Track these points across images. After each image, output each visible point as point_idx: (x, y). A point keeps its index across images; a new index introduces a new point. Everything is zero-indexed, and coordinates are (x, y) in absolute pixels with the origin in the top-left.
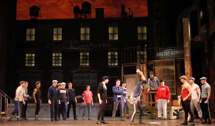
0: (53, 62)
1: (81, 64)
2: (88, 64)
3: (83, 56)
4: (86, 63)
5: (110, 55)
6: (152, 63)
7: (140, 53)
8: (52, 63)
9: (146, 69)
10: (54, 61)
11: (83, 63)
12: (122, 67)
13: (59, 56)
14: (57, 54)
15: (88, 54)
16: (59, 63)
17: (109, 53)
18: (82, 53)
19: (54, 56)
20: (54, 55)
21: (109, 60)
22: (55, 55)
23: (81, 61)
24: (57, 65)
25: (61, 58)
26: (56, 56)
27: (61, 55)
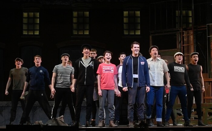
0: (24, 29)
1: (75, 33)
2: (87, 33)
3: (78, 17)
4: (84, 30)
5: (127, 16)
6: (206, 28)
7: (181, 13)
8: (22, 30)
9: (194, 38)
10: (25, 27)
11: (78, 30)
12: (151, 37)
13: (35, 17)
14: (32, 14)
15: (87, 13)
16: (34, 30)
17: (126, 13)
18: (75, 11)
19: (25, 18)
20: (25, 15)
21: (125, 25)
22: (28, 15)
23: (75, 26)
24: (31, 33)
25: (38, 21)
26: (28, 17)
27: (38, 15)
